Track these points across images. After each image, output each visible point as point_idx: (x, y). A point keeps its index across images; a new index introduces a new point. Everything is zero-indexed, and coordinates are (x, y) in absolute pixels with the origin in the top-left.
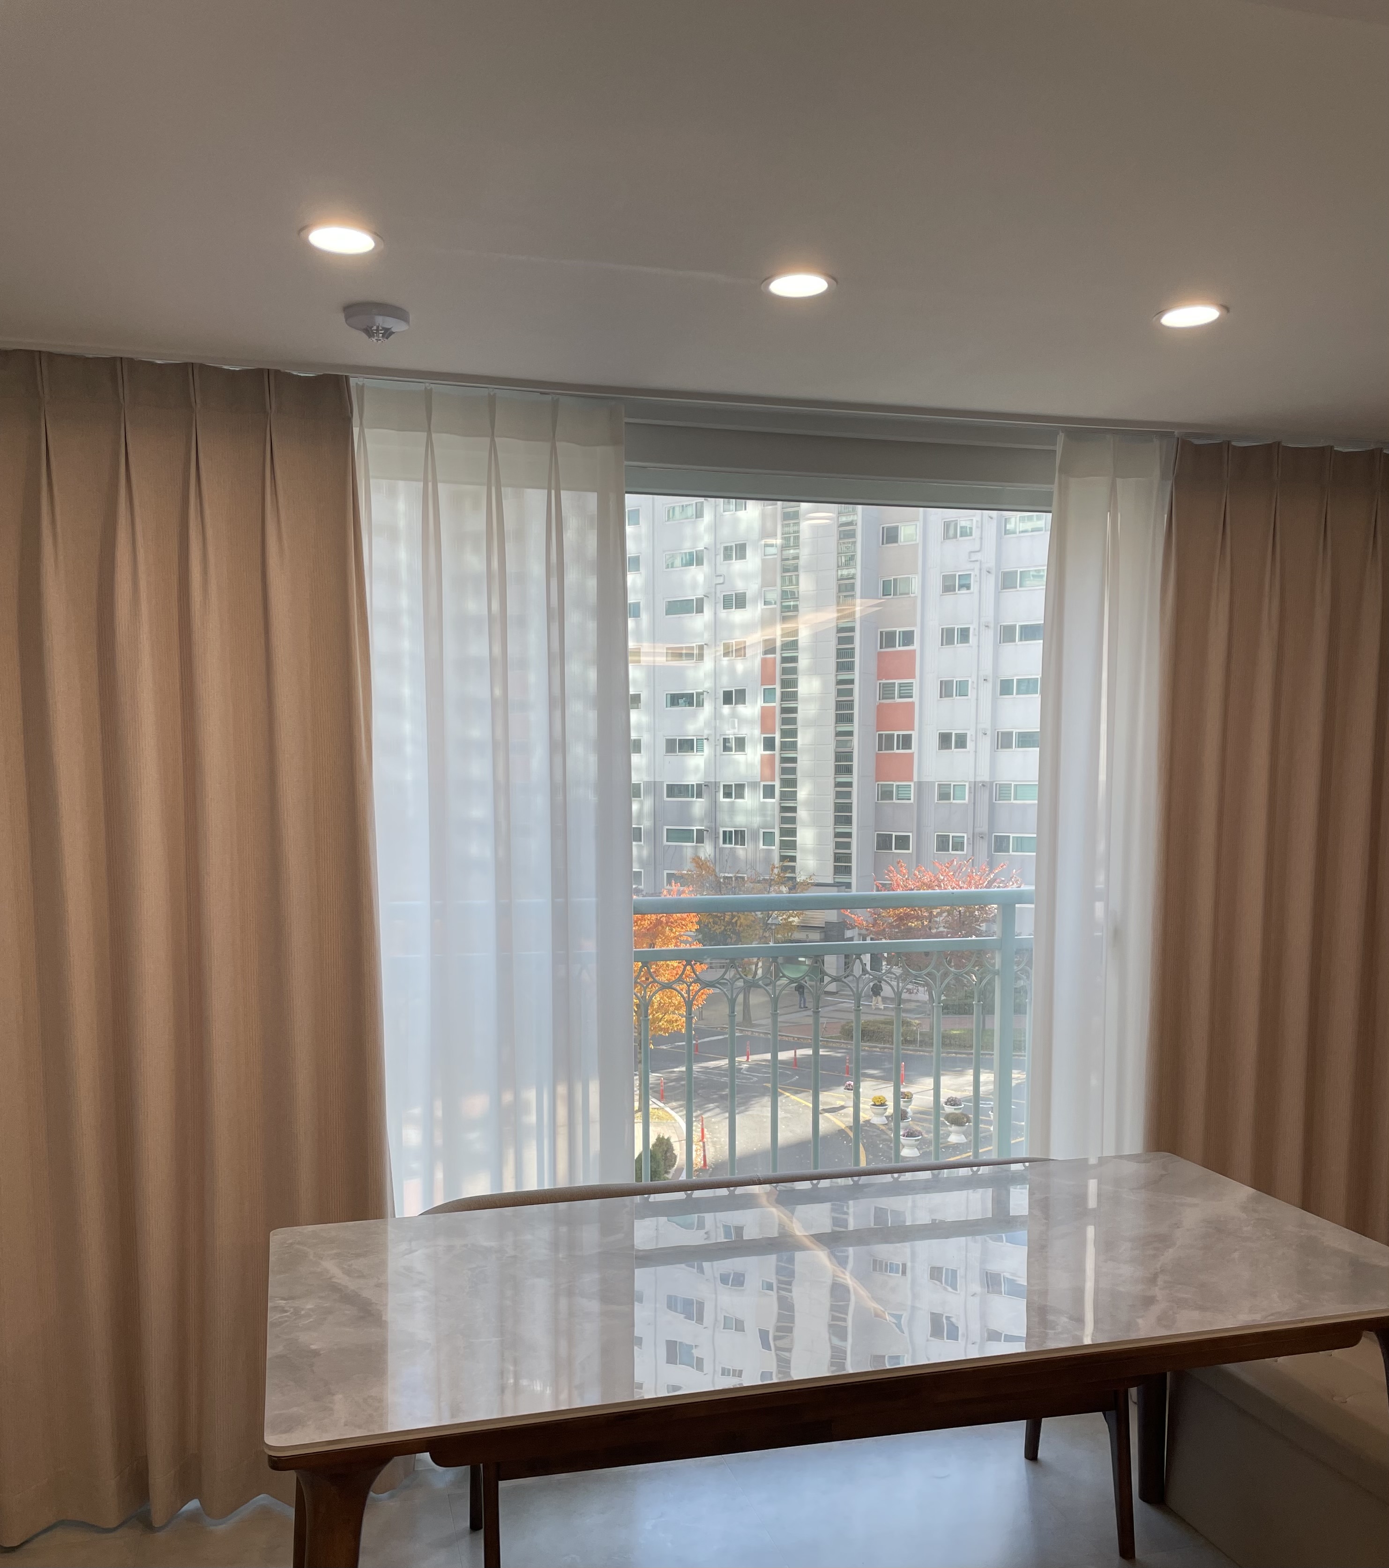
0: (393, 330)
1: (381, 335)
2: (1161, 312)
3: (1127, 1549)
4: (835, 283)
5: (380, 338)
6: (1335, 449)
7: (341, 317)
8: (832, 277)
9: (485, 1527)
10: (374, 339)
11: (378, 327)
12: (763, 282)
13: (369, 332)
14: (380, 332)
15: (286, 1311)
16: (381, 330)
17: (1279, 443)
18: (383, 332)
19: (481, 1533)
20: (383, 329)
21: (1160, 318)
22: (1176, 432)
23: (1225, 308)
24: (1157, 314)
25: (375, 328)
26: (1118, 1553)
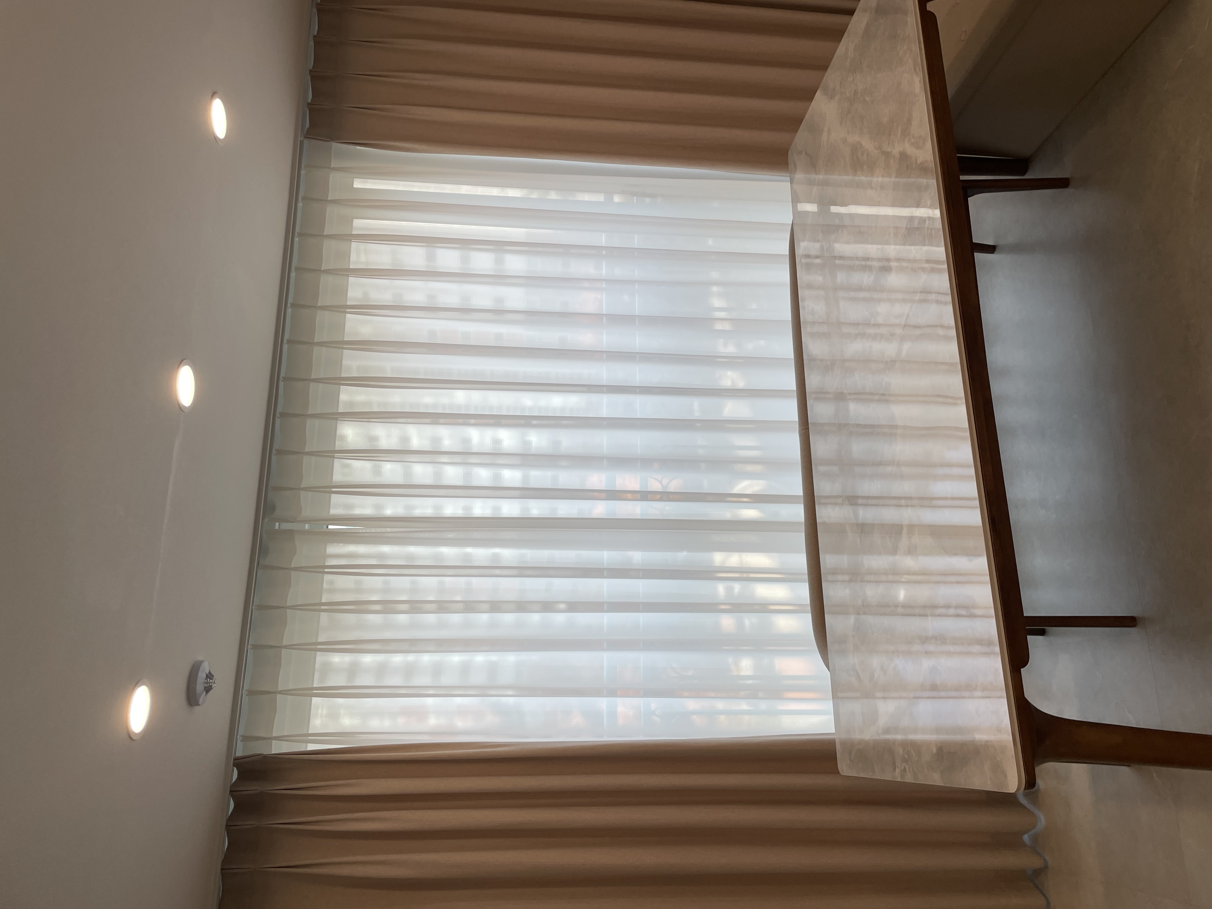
0: (207, 672)
1: (211, 681)
2: (216, 138)
3: (1062, 183)
4: (184, 361)
5: (213, 681)
6: (316, 34)
7: (197, 709)
8: (181, 363)
9: (1045, 626)
10: (214, 686)
11: (205, 683)
12: (182, 410)
13: (208, 689)
14: (209, 681)
15: (905, 769)
16: (207, 681)
17: (310, 71)
18: (209, 679)
19: (1047, 628)
20: (206, 679)
21: (219, 139)
22: (300, 138)
23: (214, 95)
24: (216, 141)
25: (206, 685)
26: (1066, 189)
